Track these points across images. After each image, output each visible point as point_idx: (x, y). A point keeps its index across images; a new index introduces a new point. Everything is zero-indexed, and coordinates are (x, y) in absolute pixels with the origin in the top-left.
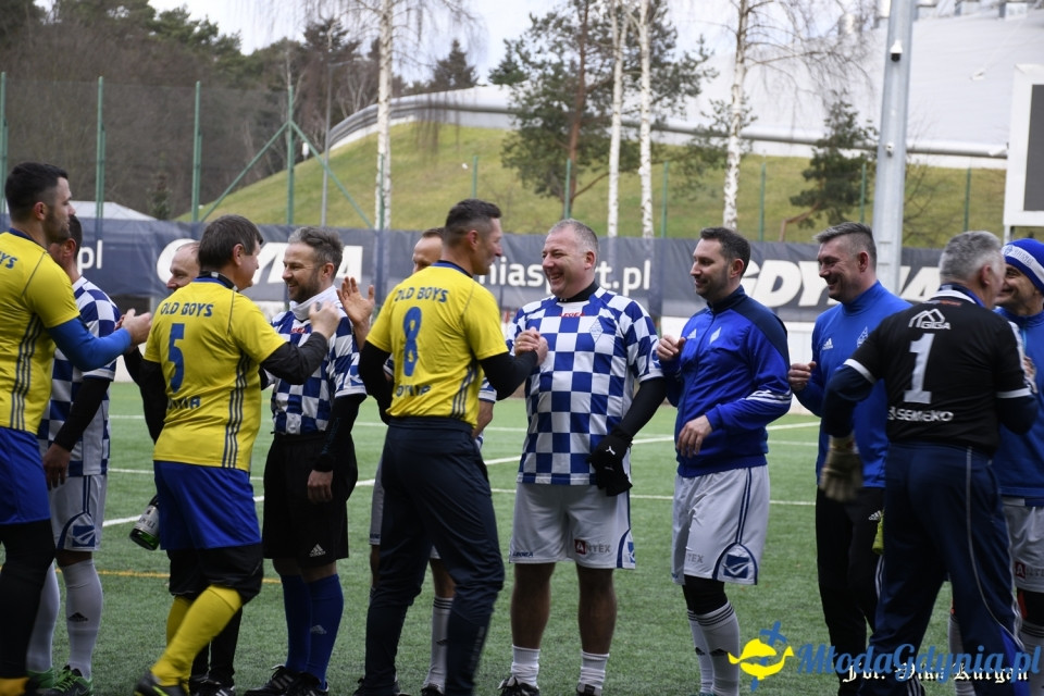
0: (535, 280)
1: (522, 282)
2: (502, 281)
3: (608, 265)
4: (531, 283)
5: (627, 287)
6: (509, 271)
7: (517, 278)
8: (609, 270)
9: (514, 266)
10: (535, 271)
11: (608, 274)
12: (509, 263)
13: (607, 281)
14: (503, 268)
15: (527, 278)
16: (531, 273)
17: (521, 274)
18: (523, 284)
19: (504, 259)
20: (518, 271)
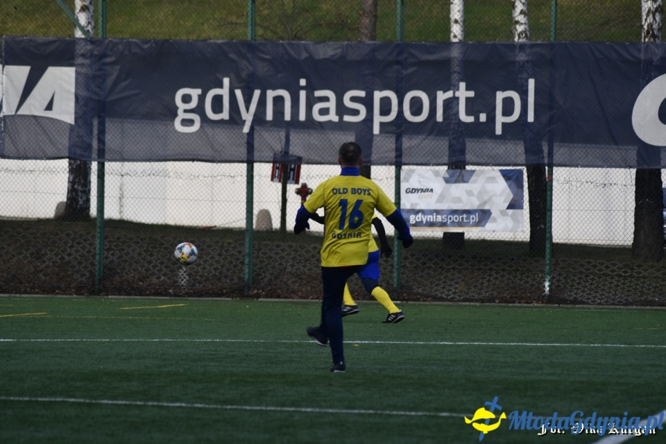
0: (356, 112)
1: (333, 117)
2: (302, 117)
3: (468, 89)
4: (347, 118)
5: (500, 119)
6: (311, 102)
7: (324, 112)
8: (471, 94)
9: (318, 93)
10: (353, 99)
11: (468, 99)
12: (310, 89)
13: (469, 113)
14: (303, 94)
15: (342, 110)
16: (347, 103)
17: (332, 105)
18: (335, 119)
19: (303, 82)
20: (326, 99)
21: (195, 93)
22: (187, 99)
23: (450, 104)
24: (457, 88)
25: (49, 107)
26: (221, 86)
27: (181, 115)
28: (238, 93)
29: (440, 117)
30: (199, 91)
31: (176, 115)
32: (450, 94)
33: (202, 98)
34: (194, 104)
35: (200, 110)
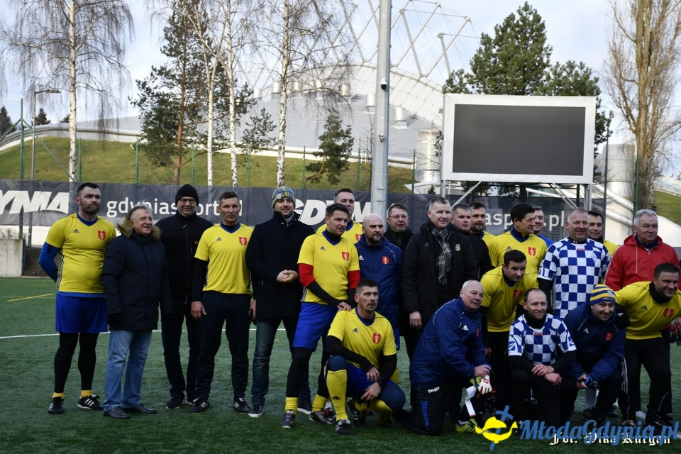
1: (167, 212)
2: (156, 212)
6: (159, 207)
7: (164, 210)
9: (162, 204)
12: (159, 202)
13: (218, 212)
14: (156, 204)
15: (171, 210)
17: (167, 208)
18: (168, 213)
19: (156, 200)
20: (164, 206)
21: (115, 203)
22: (112, 205)
23: (211, 208)
24: (213, 203)
25: (59, 207)
26: (125, 200)
27: (109, 211)
28: (131, 203)
29: (207, 213)
30: (116, 202)
31: (107, 211)
32: (211, 205)
33: (117, 205)
34: (114, 207)
35: (117, 209)
